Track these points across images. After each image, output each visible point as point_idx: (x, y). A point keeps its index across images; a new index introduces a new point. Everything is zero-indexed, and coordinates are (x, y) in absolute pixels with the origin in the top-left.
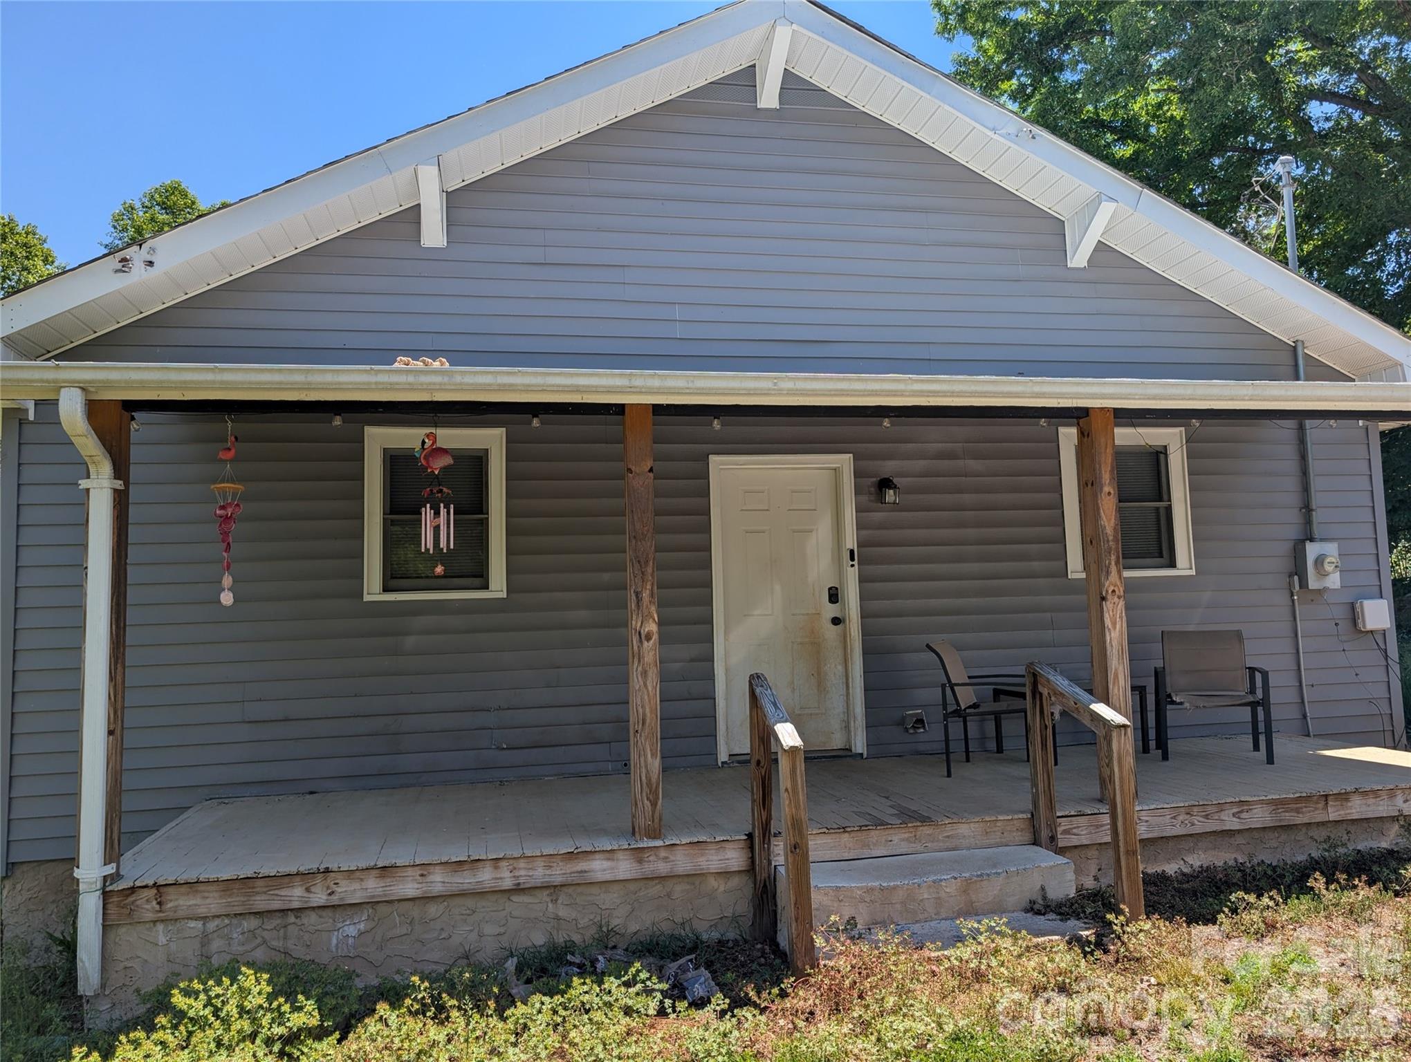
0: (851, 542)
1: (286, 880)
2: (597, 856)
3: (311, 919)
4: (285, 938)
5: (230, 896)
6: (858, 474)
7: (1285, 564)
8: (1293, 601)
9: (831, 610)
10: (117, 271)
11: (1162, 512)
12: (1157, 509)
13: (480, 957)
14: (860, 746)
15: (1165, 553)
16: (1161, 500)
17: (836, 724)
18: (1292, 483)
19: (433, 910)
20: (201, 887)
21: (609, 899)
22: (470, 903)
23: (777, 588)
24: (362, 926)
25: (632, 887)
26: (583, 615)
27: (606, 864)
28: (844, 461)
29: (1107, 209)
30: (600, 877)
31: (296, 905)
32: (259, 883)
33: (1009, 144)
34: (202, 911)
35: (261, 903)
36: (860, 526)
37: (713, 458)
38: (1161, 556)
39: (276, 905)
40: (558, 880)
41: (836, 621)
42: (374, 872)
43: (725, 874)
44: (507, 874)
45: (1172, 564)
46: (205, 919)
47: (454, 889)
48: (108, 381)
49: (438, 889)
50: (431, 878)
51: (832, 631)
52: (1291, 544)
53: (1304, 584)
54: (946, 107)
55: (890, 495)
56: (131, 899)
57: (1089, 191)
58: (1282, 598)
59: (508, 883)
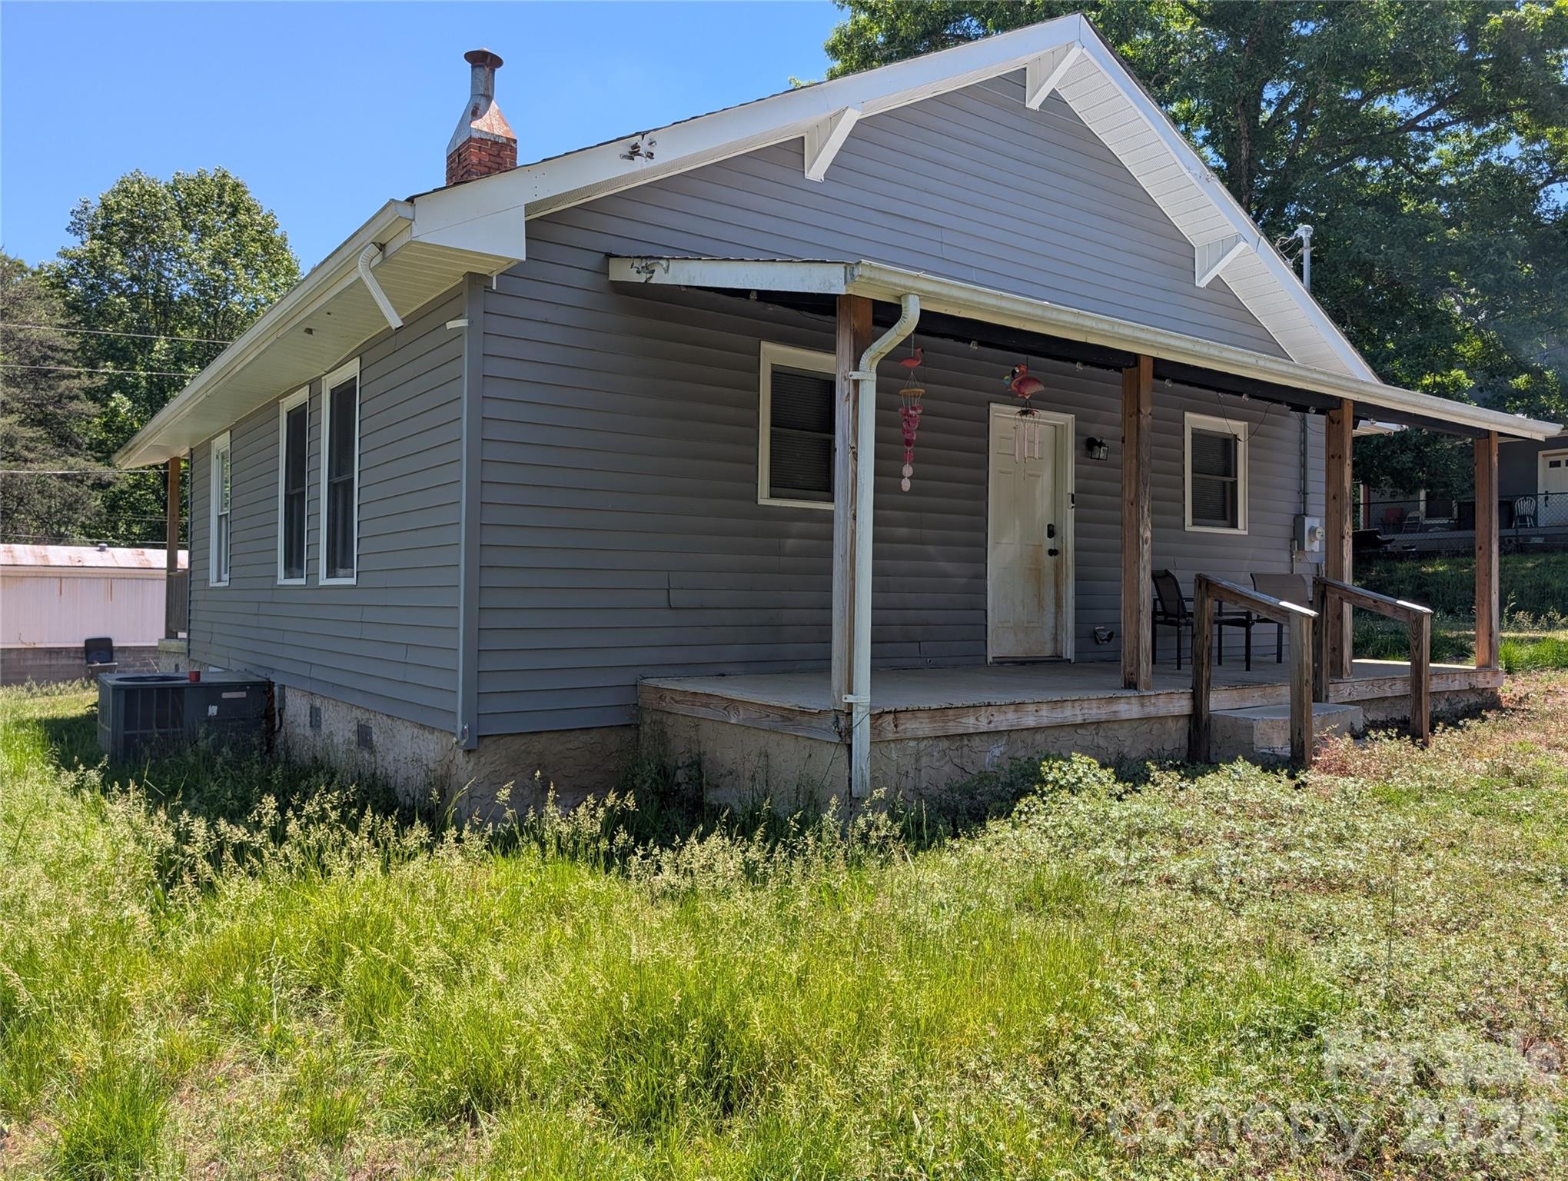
0: (1070, 488)
1: (965, 711)
2: (1122, 701)
3: (976, 742)
4: (962, 757)
5: (935, 721)
6: (1078, 433)
7: (1287, 532)
8: (1292, 559)
9: (1049, 544)
10: (625, 157)
11: (1228, 486)
12: (1224, 483)
14: (1069, 652)
15: (1229, 517)
16: (1229, 476)
17: (1048, 636)
18: (1294, 472)
19: (1039, 737)
20: (919, 714)
21: (1123, 733)
22: (1056, 733)
23: (1017, 523)
24: (1002, 749)
25: (1135, 724)
26: (903, 532)
27: (1127, 707)
28: (1067, 420)
29: (1242, 245)
30: (1124, 716)
31: (971, 731)
32: (951, 712)
33: (1194, 181)
34: (920, 734)
35: (954, 729)
36: (1078, 476)
37: (993, 406)
38: (1225, 519)
39: (961, 731)
40: (1104, 718)
41: (1052, 552)
42: (1012, 707)
43: (1176, 718)
44: (1078, 712)
45: (1235, 525)
46: (917, 739)
47: (1054, 722)
49: (1045, 722)
50: (1040, 713)
51: (1049, 561)
52: (1292, 517)
53: (1301, 547)
54: (1165, 144)
55: (1101, 453)
56: (880, 722)
57: (1233, 229)
58: (1286, 557)
59: (1079, 720)
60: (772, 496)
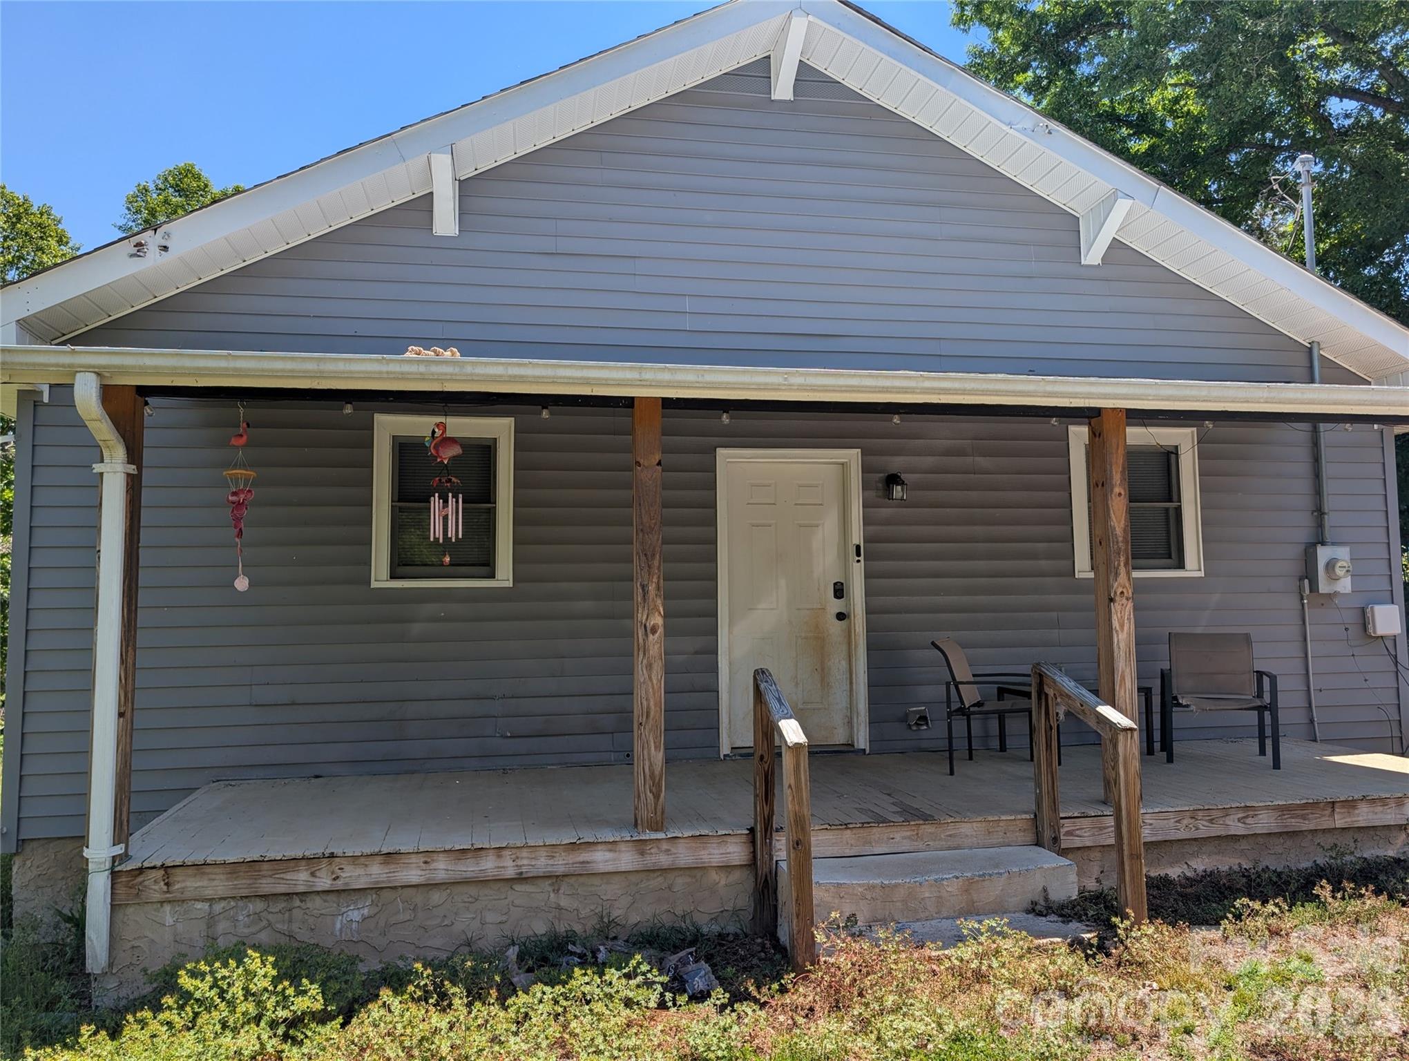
0: (857, 537)
1: (292, 864)
2: (600, 847)
3: (316, 903)
4: (290, 921)
5: (236, 878)
6: (866, 469)
7: (1292, 567)
8: (1303, 605)
9: (836, 606)
10: (132, 256)
11: (1172, 513)
12: (1167, 510)
13: (481, 944)
14: (862, 742)
15: (1174, 555)
16: (1170, 500)
17: (838, 719)
18: (1303, 486)
19: (436, 897)
20: (208, 869)
21: (611, 890)
22: (473, 891)
23: (783, 582)
24: (366, 911)
25: (633, 878)
26: (587, 605)
27: (609, 855)
28: (853, 456)
29: (1123, 206)
30: (602, 868)
31: (301, 889)
32: (265, 866)
33: (1025, 139)
34: (209, 893)
35: (267, 886)
36: (867, 521)
37: (720, 451)
38: (1170, 557)
39: (281, 889)
40: (561, 870)
41: (841, 616)
42: (379, 858)
43: (727, 868)
44: (509, 863)
45: (1181, 565)
46: (211, 901)
47: (457, 876)
48: (122, 367)
49: (441, 876)
50: (433, 865)
51: (837, 627)
52: (1301, 548)
53: (1314, 587)
54: (962, 101)
55: (897, 491)
56: (140, 879)
57: (1105, 187)
58: (1293, 601)
59: (510, 873)
60: (393, 576)
